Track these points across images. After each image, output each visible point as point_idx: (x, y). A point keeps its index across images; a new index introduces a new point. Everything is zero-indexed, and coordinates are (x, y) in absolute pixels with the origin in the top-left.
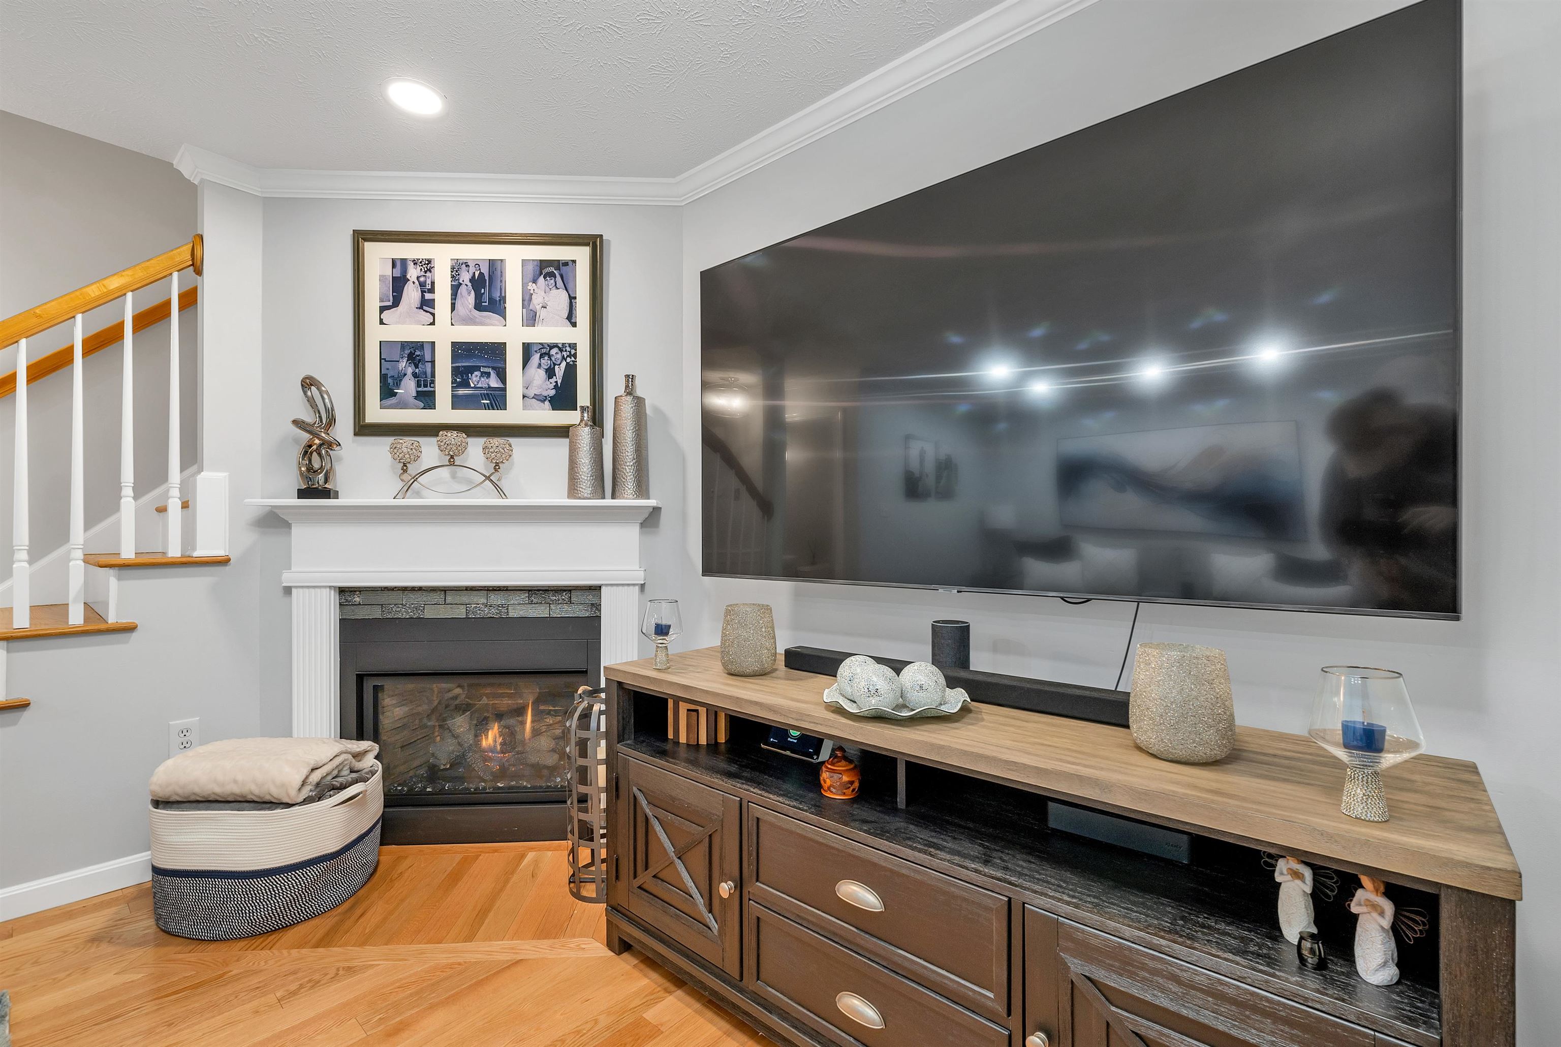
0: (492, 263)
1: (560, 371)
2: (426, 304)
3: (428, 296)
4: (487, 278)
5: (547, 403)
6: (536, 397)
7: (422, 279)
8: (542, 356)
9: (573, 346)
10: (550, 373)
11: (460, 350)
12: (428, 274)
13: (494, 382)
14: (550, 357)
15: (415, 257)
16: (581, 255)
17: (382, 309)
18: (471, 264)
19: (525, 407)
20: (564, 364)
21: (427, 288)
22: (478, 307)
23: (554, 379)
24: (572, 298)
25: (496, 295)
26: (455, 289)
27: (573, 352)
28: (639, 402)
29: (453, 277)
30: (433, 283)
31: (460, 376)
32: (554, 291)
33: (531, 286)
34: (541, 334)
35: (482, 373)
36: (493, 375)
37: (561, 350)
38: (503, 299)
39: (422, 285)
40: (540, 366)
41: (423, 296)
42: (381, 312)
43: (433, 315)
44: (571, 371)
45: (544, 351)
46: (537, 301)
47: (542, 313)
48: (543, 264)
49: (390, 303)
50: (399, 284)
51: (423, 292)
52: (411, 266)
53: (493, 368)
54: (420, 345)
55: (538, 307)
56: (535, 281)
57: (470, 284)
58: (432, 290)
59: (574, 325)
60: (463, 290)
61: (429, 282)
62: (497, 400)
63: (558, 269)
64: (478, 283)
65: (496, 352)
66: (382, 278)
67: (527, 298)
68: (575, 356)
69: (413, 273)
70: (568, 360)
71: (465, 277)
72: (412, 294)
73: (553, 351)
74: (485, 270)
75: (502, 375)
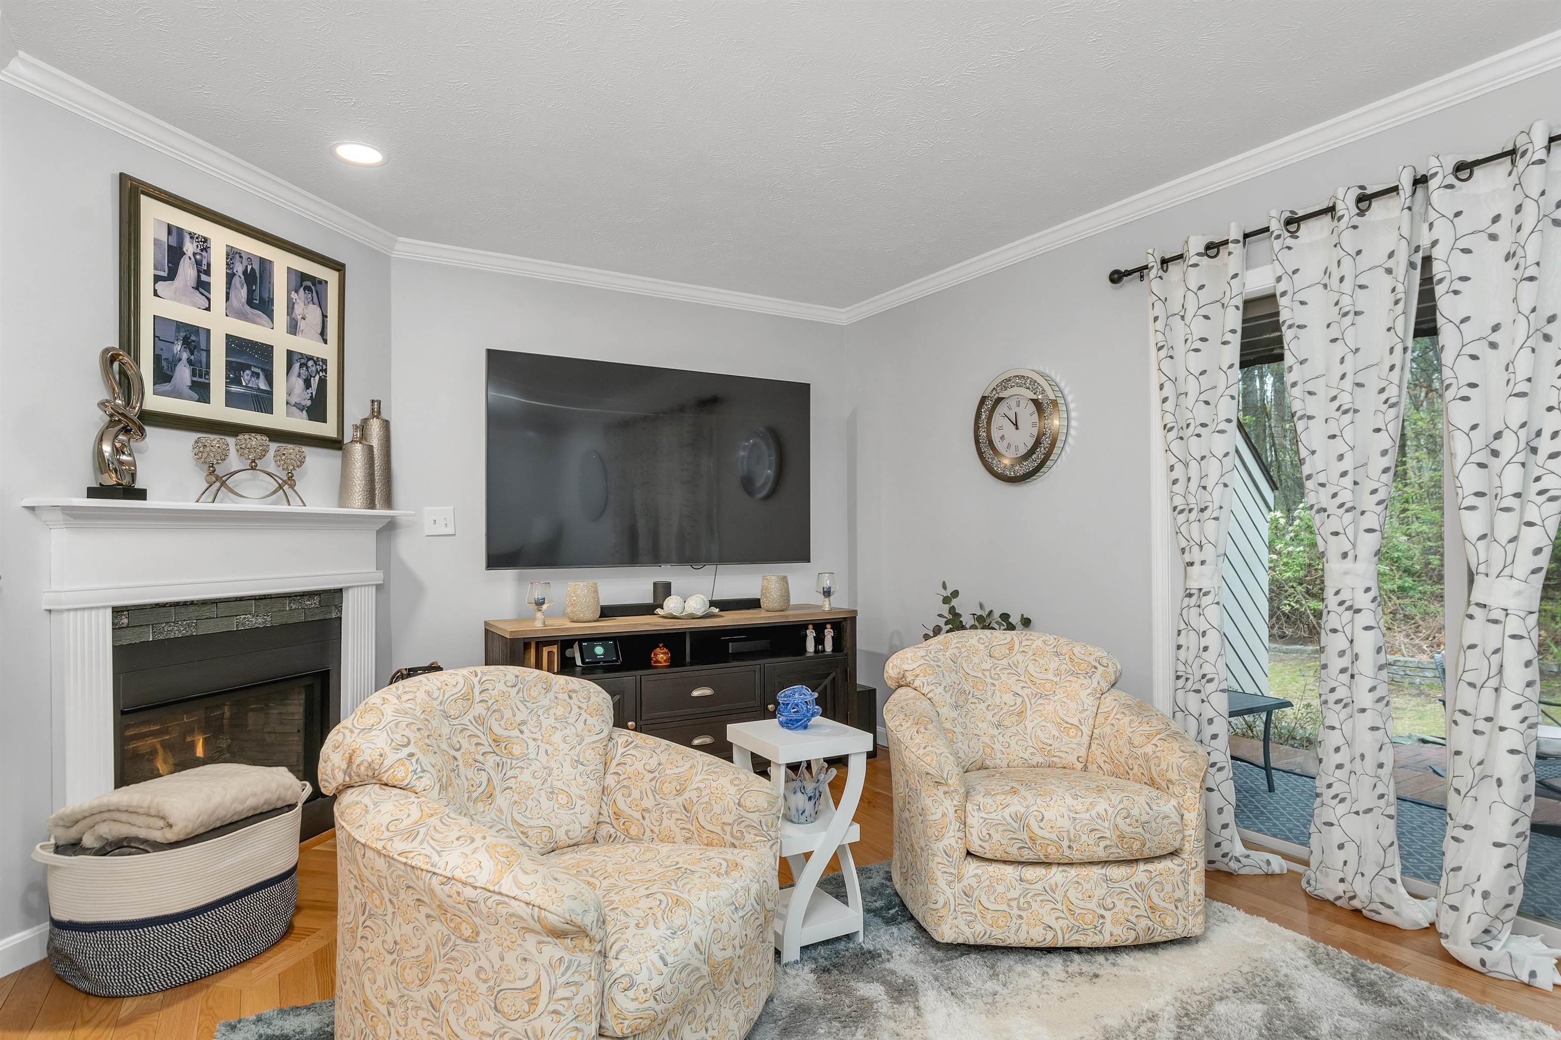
0: (262, 261)
1: (315, 382)
2: (203, 287)
3: (204, 277)
4: (258, 275)
5: (304, 412)
6: (296, 405)
7: (198, 257)
8: (301, 366)
9: (325, 362)
10: (307, 384)
11: (234, 344)
12: (204, 253)
13: (263, 386)
14: (307, 368)
15: (193, 231)
16: (330, 276)
17: (157, 279)
18: (245, 257)
19: (288, 414)
20: (317, 378)
21: (203, 269)
22: (250, 302)
23: (309, 391)
24: (324, 316)
25: (266, 296)
26: (230, 277)
27: (324, 367)
28: (386, 425)
29: (227, 264)
30: (209, 265)
31: (234, 372)
32: (311, 306)
33: (294, 295)
35: (253, 372)
36: (262, 377)
37: (316, 364)
38: (271, 301)
39: (198, 263)
40: (299, 375)
41: (199, 276)
42: (155, 283)
43: (209, 300)
44: (323, 383)
45: (303, 361)
46: (298, 310)
47: (302, 325)
48: (303, 277)
49: (165, 274)
50: (175, 254)
51: (199, 271)
52: (187, 239)
53: (263, 370)
54: (196, 330)
55: (299, 317)
56: (297, 291)
57: (243, 277)
58: (208, 272)
59: (325, 342)
60: (236, 281)
61: (205, 262)
62: (263, 402)
63: (314, 284)
64: (250, 278)
65: (265, 352)
66: (157, 242)
67: (290, 306)
68: (325, 371)
69: (190, 247)
70: (321, 374)
71: (239, 269)
72: (187, 271)
73: (310, 363)
74: (256, 267)
75: (270, 380)
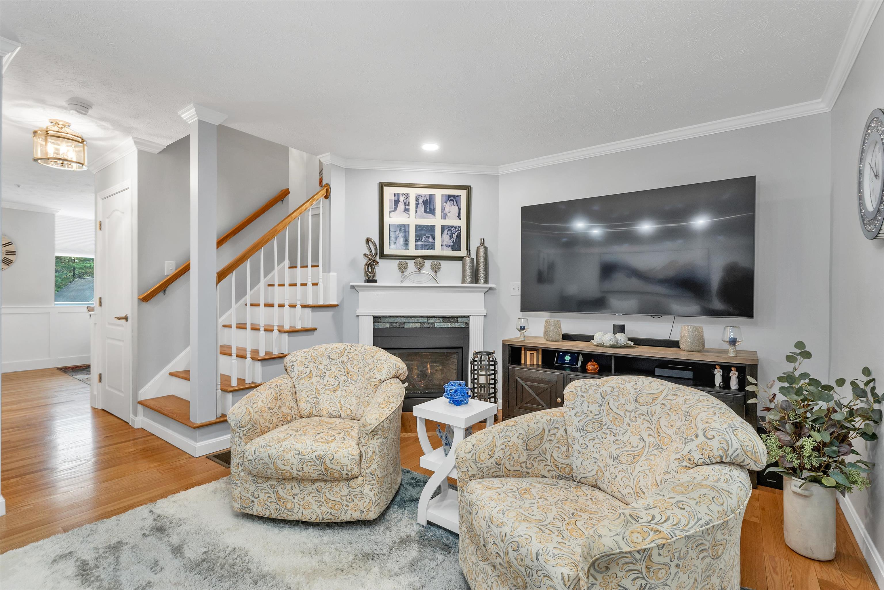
0: (431, 196)
1: (455, 236)
2: (406, 210)
3: (407, 207)
4: (429, 201)
5: (450, 248)
6: (446, 246)
7: (405, 201)
8: (448, 230)
9: (460, 227)
10: (451, 237)
11: (419, 228)
12: (407, 199)
13: (431, 240)
14: (451, 231)
15: (403, 193)
16: (463, 193)
17: (390, 212)
18: (423, 196)
19: (442, 249)
20: (456, 234)
21: (406, 204)
22: (425, 212)
23: (453, 239)
24: (460, 209)
25: (432, 207)
26: (417, 205)
27: (460, 229)
28: (486, 249)
29: (416, 200)
30: (409, 203)
31: (418, 238)
32: (453, 206)
33: (445, 204)
34: (448, 222)
35: (427, 236)
36: (430, 237)
37: (455, 229)
38: (434, 209)
39: (405, 203)
40: (447, 234)
41: (405, 207)
42: (390, 213)
43: (409, 214)
44: (459, 236)
45: (449, 228)
46: (447, 210)
47: (449, 215)
48: (449, 196)
49: (393, 210)
50: (397, 202)
51: (405, 206)
52: (401, 196)
53: (431, 235)
54: (404, 226)
55: (447, 212)
56: (446, 203)
57: (422, 203)
58: (408, 205)
59: (460, 219)
60: (420, 205)
61: (407, 202)
62: (432, 247)
63: (455, 198)
64: (425, 203)
65: (432, 228)
66: (390, 200)
67: (443, 209)
68: (460, 230)
69: (402, 199)
70: (458, 232)
71: (421, 200)
72: (401, 206)
73: (453, 229)
74: (428, 198)
75: (434, 238)
